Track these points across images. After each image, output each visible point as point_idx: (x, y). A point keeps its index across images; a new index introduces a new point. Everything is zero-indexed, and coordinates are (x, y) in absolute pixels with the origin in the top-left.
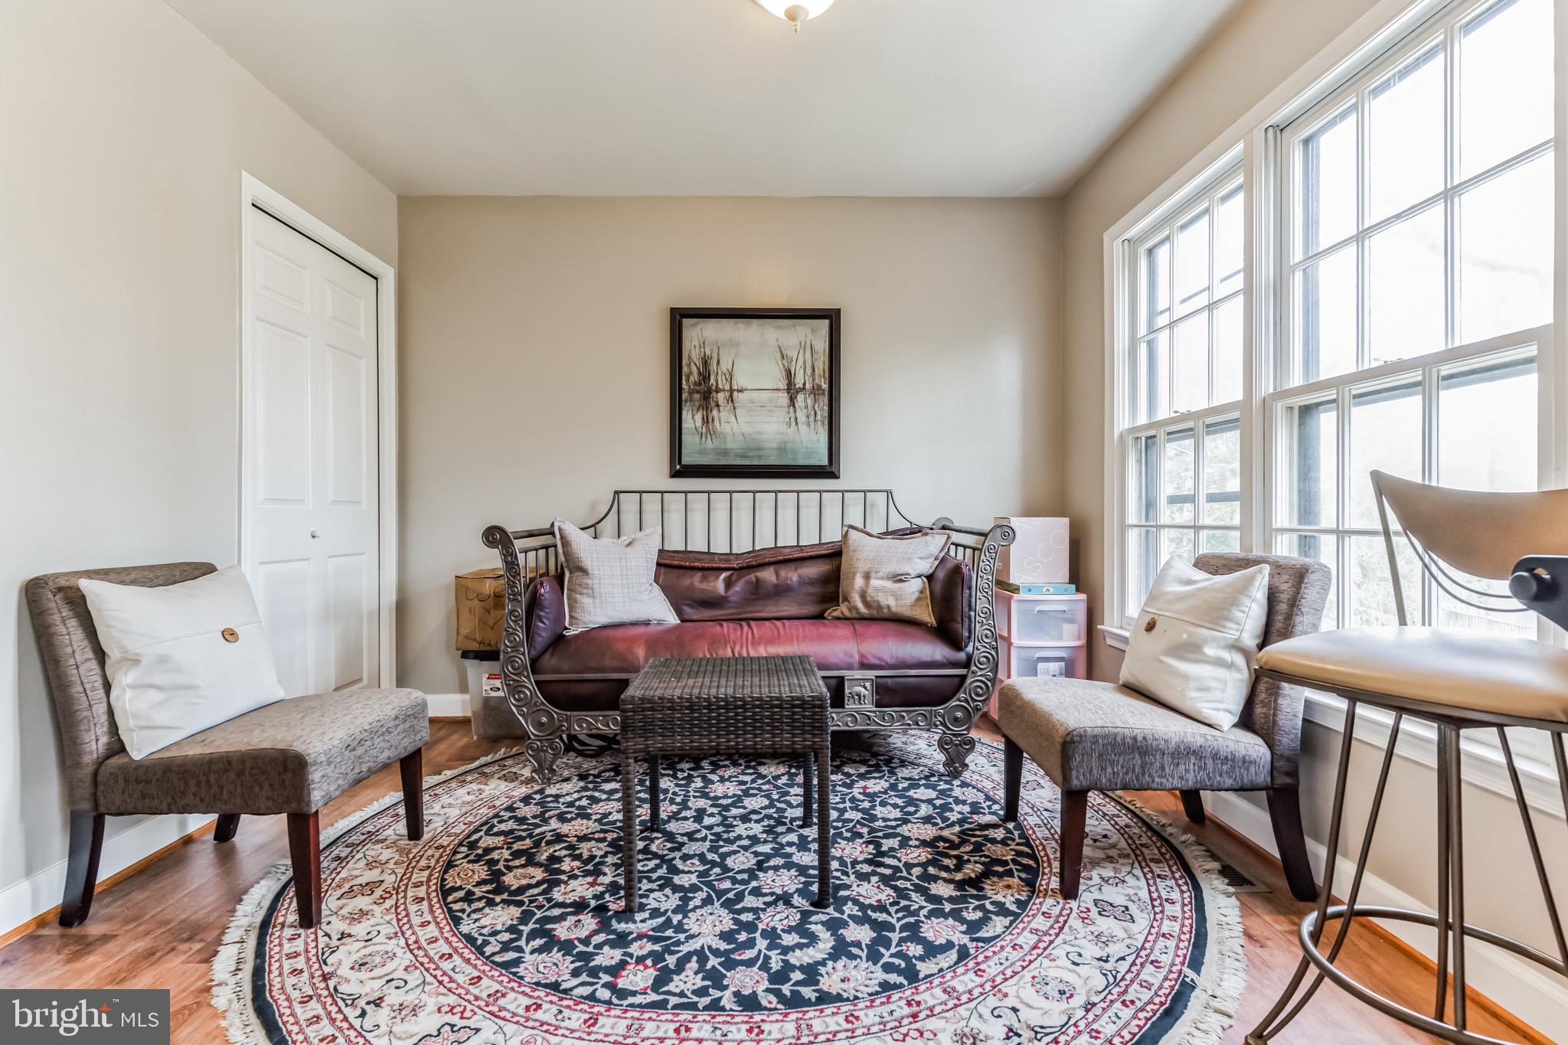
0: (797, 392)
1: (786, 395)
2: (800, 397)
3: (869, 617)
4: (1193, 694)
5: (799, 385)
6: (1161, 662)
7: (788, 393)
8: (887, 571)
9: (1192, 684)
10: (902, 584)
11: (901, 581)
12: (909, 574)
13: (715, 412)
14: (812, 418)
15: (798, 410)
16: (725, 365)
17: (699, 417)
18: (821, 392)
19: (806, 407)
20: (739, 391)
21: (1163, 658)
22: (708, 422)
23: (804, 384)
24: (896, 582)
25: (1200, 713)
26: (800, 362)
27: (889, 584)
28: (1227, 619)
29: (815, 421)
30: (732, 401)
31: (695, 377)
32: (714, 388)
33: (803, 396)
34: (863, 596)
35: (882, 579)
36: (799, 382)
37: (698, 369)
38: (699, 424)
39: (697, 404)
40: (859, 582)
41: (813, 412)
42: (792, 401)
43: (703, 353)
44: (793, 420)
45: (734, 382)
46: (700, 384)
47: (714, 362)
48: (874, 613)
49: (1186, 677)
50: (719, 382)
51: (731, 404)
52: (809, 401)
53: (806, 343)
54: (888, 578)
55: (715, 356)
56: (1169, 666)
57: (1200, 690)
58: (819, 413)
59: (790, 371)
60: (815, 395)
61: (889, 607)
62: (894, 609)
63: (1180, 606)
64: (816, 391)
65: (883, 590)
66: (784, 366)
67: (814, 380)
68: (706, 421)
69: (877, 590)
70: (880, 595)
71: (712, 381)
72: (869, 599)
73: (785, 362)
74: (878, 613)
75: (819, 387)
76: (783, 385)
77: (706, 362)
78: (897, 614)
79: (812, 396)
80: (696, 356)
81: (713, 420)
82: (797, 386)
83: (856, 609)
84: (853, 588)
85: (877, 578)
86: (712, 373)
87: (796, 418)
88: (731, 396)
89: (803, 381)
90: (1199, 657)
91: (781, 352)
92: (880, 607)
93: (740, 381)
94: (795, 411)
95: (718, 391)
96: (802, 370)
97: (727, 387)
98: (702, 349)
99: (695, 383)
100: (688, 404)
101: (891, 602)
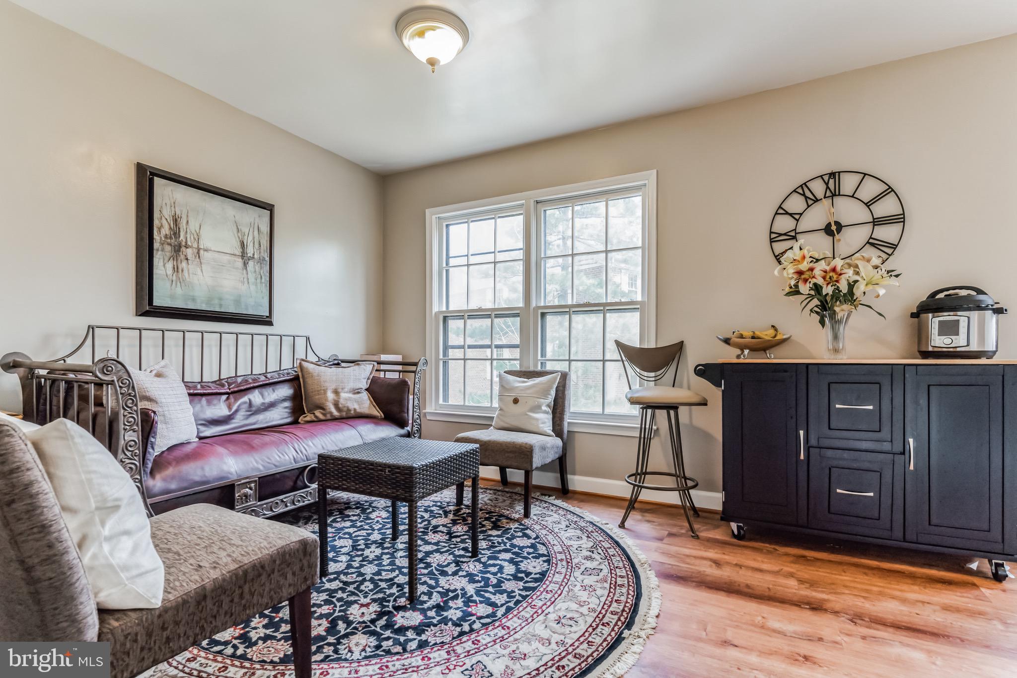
0: (249, 260)
1: (241, 260)
2: (251, 263)
3: (339, 417)
4: (541, 425)
5: (250, 255)
6: (527, 415)
7: (242, 259)
8: (349, 387)
9: (540, 422)
10: (360, 395)
11: (359, 393)
12: (362, 389)
13: (184, 264)
14: (259, 280)
15: (249, 273)
16: (193, 226)
17: (170, 265)
18: (265, 262)
19: (255, 272)
20: (206, 250)
21: (528, 413)
22: (178, 272)
23: (254, 255)
24: (354, 394)
25: (546, 432)
26: (250, 238)
27: (351, 395)
28: (549, 395)
29: (261, 283)
30: (199, 257)
31: (166, 230)
32: (183, 244)
33: (253, 263)
34: (336, 405)
35: (347, 392)
36: (250, 251)
37: (170, 225)
38: (170, 271)
39: (168, 254)
40: (330, 396)
41: (259, 276)
42: (245, 265)
43: (173, 212)
44: (245, 280)
45: (201, 242)
46: (171, 238)
47: (184, 221)
48: (344, 414)
49: (537, 419)
50: (188, 239)
51: (198, 260)
52: (257, 268)
53: (254, 224)
54: (350, 392)
55: (184, 217)
56: (531, 416)
57: (543, 423)
58: (263, 277)
59: (243, 243)
60: (261, 264)
61: (355, 410)
62: (358, 410)
63: (529, 391)
64: (261, 261)
65: (349, 399)
66: (239, 238)
67: (260, 253)
68: (176, 269)
69: (346, 399)
70: (349, 402)
71: (182, 237)
72: (340, 406)
73: (239, 234)
74: (347, 414)
75: (264, 259)
76: (238, 251)
77: (176, 221)
78: (361, 413)
79: (259, 264)
80: (167, 213)
81: (182, 271)
82: (249, 255)
83: (331, 413)
84: (326, 400)
85: (345, 392)
86: (181, 230)
87: (248, 279)
88: (198, 253)
89: (252, 252)
90: (540, 411)
91: (237, 226)
92: (349, 410)
93: (205, 243)
94: (247, 274)
95: (187, 247)
96: (252, 244)
97: (195, 245)
98: (173, 208)
99: (166, 236)
100: (160, 253)
101: (356, 406)
